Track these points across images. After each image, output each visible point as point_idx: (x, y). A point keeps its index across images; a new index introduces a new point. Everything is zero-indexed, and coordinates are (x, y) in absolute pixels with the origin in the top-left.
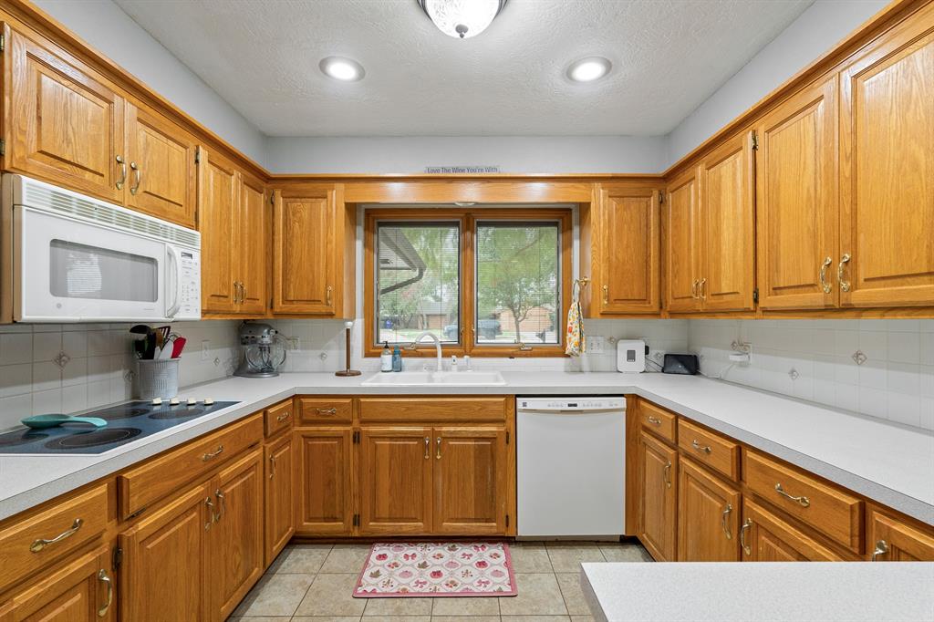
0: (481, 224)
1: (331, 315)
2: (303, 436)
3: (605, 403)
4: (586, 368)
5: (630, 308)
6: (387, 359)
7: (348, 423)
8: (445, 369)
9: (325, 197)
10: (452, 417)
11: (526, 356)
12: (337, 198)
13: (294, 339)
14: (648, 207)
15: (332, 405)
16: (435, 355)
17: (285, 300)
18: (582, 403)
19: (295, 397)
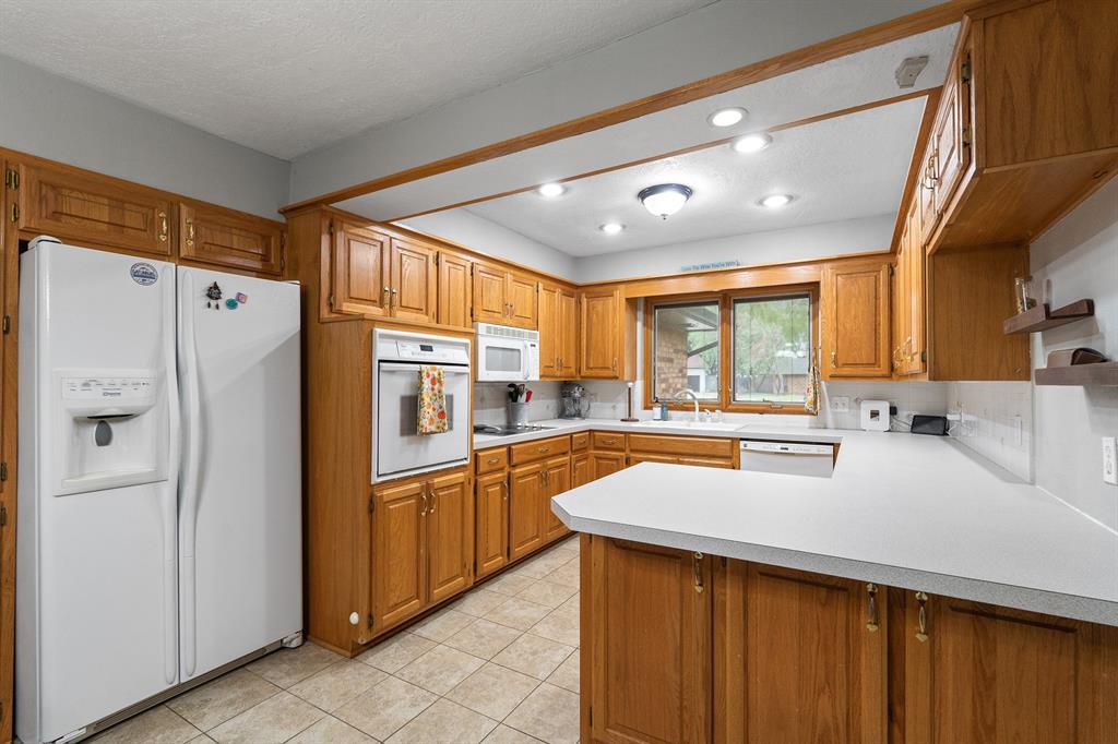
0: (736, 301)
1: (617, 378)
2: (596, 458)
3: (813, 449)
6: (657, 411)
7: (623, 451)
8: (701, 420)
9: (612, 295)
10: (692, 452)
11: (775, 413)
12: (621, 295)
13: (595, 395)
14: (877, 279)
15: (613, 438)
16: (694, 409)
17: (588, 368)
18: (792, 448)
19: (590, 431)
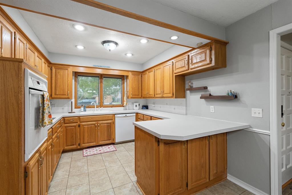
0: (104, 77)
1: (69, 98)
2: (65, 127)
3: (132, 115)
4: (127, 109)
5: (136, 96)
6: (82, 109)
7: (77, 123)
8: (97, 110)
9: (67, 70)
11: (115, 107)
12: (71, 70)
14: (139, 77)
15: (73, 119)
16: (94, 107)
18: (128, 115)
19: (63, 117)
